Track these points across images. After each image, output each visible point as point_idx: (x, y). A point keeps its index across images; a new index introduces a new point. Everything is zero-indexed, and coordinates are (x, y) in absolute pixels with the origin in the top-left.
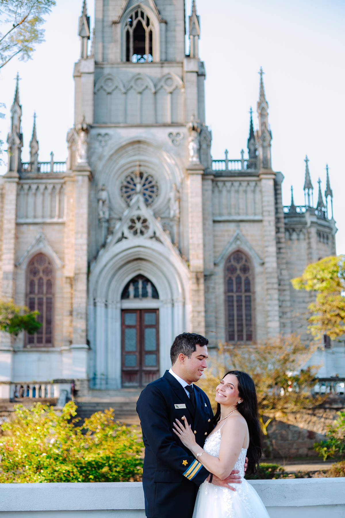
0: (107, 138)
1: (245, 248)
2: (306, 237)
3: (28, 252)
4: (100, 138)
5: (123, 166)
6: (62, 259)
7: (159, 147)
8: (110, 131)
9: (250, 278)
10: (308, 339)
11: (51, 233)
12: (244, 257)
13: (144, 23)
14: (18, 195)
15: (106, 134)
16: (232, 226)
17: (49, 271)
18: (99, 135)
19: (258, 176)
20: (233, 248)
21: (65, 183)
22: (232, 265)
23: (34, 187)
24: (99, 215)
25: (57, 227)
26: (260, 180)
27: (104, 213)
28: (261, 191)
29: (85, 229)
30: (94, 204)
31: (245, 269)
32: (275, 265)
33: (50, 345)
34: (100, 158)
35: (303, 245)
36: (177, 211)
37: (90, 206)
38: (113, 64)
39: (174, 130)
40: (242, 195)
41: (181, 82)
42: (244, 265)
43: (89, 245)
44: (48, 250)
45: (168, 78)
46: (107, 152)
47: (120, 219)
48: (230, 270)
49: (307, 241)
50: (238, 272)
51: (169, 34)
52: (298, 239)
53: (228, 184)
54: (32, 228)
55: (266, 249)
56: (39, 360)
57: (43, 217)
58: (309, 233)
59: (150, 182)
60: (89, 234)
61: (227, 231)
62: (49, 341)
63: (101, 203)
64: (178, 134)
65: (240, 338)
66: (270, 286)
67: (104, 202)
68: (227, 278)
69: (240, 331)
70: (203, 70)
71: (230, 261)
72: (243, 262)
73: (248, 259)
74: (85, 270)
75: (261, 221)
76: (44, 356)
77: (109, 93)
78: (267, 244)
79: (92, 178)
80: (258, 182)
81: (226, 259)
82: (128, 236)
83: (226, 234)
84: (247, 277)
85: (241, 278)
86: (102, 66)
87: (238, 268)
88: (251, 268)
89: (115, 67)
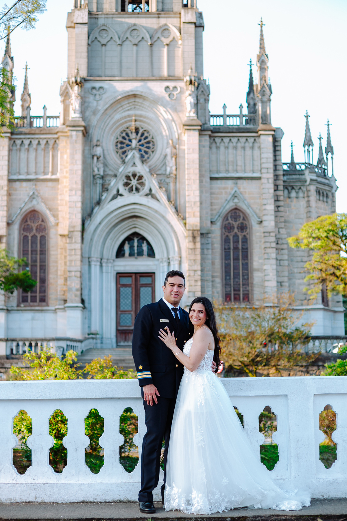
0: (101, 90)
1: (243, 206)
2: (306, 195)
3: (21, 209)
4: (94, 91)
5: (118, 121)
6: (56, 216)
7: (157, 101)
8: (105, 85)
9: (248, 236)
10: (306, 299)
11: (44, 190)
12: (241, 214)
14: (10, 150)
15: (101, 88)
16: (230, 183)
17: (43, 228)
18: (94, 88)
19: (257, 132)
20: (230, 206)
21: (58, 138)
22: (229, 223)
23: (27, 142)
24: (94, 171)
25: (50, 184)
26: (259, 136)
27: (98, 170)
28: (259, 148)
29: (79, 186)
30: (89, 160)
31: (243, 228)
32: (273, 223)
33: (44, 304)
34: (94, 113)
35: (303, 203)
36: (174, 168)
37: (84, 162)
38: (107, 14)
39: (171, 84)
40: (240, 151)
41: (178, 34)
42: (242, 223)
43: (83, 203)
44: (42, 208)
45: (165, 29)
46: (102, 106)
47: (115, 176)
48: (227, 228)
49: (306, 199)
50: (236, 230)
52: (297, 198)
53: (226, 140)
54: (24, 184)
55: (264, 207)
56: (33, 319)
57: (36, 173)
58: (308, 191)
59: (146, 138)
60: (83, 191)
61: (225, 188)
62: (43, 300)
63: (95, 158)
64: (175, 88)
65: (237, 299)
66: (268, 245)
67: (98, 158)
68: (224, 237)
69: (237, 290)
70: (201, 22)
71: (227, 220)
72: (241, 221)
73: (245, 217)
74: (79, 228)
75: (259, 178)
76: (38, 315)
77: (103, 45)
78: (265, 202)
79: (86, 133)
80: (257, 139)
81: (223, 217)
82: (123, 194)
83: (223, 191)
84: (245, 236)
85: (238, 236)
86: (96, 16)
87: (236, 226)
88: (248, 226)
89: (110, 18)
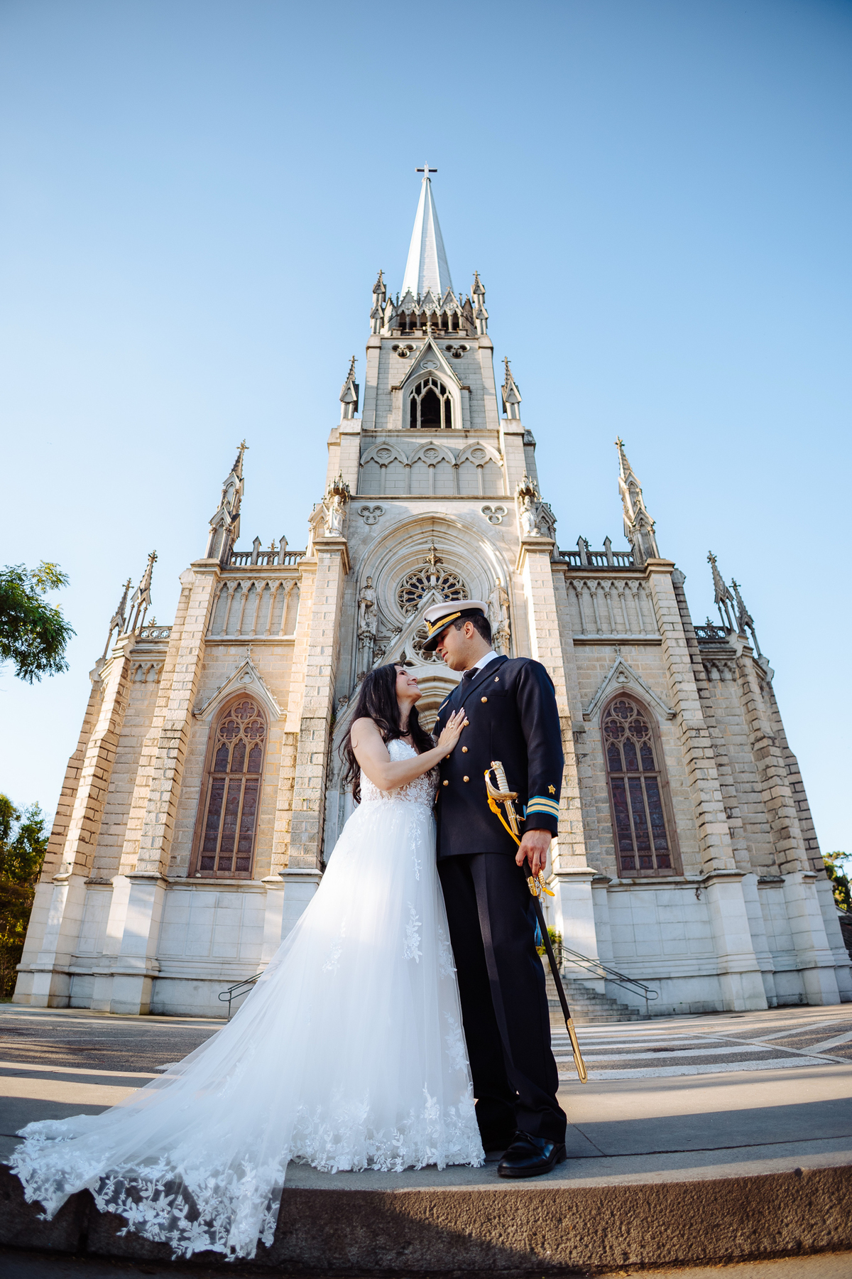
0: (378, 512)
1: (638, 690)
2: (737, 675)
3: (220, 690)
4: (366, 513)
5: (404, 558)
6: (284, 705)
7: (469, 527)
8: (385, 505)
9: (651, 744)
10: (774, 863)
11: (266, 660)
12: (634, 705)
13: (437, 391)
14: (216, 597)
15: (378, 508)
16: (607, 651)
17: (259, 729)
18: (366, 509)
19: (644, 571)
20: (612, 688)
21: (300, 578)
22: (614, 722)
23: (246, 585)
24: (359, 627)
25: (278, 650)
26: (647, 578)
27: (368, 625)
28: (650, 595)
29: (329, 639)
30: (352, 611)
31: (640, 728)
32: (699, 715)
33: (244, 874)
34: (365, 541)
35: (734, 690)
36: (506, 623)
37: (342, 610)
38: (389, 431)
39: (493, 505)
40: (615, 602)
41: (497, 453)
42: (637, 721)
43: (335, 677)
44: (256, 688)
45: (479, 450)
46: (377, 531)
47: (399, 630)
48: (611, 729)
49: (740, 681)
50: (627, 733)
51: (474, 403)
52: (722, 680)
53: (592, 584)
54: (233, 650)
55: (678, 686)
56: (217, 905)
57: (256, 632)
58: (741, 667)
59: (453, 585)
60: (337, 657)
61: (598, 660)
62: (245, 867)
63: (363, 606)
64: (500, 509)
65: (646, 864)
66: (698, 753)
67: (367, 607)
68: (607, 745)
69: (645, 848)
70: (531, 439)
71: (609, 714)
72: (634, 716)
73: (643, 708)
75: (658, 643)
76: (230, 897)
77: (382, 466)
78: (678, 677)
79: (348, 567)
80: (643, 583)
81: (602, 708)
82: (414, 662)
83: (597, 664)
84: (645, 743)
85: (633, 744)
86: (374, 434)
87: (627, 726)
88: (649, 725)
89: (394, 436)
